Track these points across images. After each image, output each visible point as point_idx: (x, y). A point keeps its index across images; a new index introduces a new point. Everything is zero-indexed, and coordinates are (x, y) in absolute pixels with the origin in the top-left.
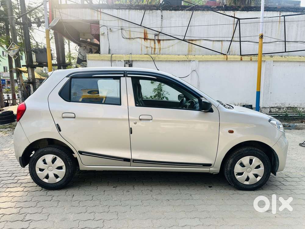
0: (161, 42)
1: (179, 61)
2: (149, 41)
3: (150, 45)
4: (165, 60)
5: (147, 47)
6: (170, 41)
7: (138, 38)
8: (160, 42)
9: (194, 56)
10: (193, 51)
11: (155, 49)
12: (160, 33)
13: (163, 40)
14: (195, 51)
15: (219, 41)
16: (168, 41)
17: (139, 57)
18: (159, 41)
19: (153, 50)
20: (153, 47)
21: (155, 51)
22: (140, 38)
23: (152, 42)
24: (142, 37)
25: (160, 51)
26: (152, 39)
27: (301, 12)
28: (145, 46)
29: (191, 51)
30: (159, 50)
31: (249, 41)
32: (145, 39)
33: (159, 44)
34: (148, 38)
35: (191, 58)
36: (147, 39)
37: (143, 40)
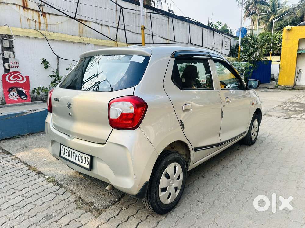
0: (47, 15)
1: (73, 43)
2: (30, 11)
3: (33, 17)
4: (59, 39)
5: (29, 19)
6: (58, 16)
7: (14, 4)
8: (45, 16)
9: (88, 39)
10: (84, 32)
11: (40, 23)
12: (45, 3)
13: (49, 14)
14: (86, 33)
15: (106, 26)
16: (55, 16)
17: (23, 32)
18: (44, 14)
19: (38, 24)
20: (37, 20)
21: (40, 26)
22: (17, 5)
23: (35, 14)
24: (19, 4)
25: (47, 27)
26: (34, 9)
27: (157, 11)
28: (25, 17)
29: (82, 32)
30: (45, 25)
31: (128, 30)
32: (25, 7)
33: (45, 18)
34: (29, 7)
35: (87, 41)
36: (28, 9)
37: (22, 8)
